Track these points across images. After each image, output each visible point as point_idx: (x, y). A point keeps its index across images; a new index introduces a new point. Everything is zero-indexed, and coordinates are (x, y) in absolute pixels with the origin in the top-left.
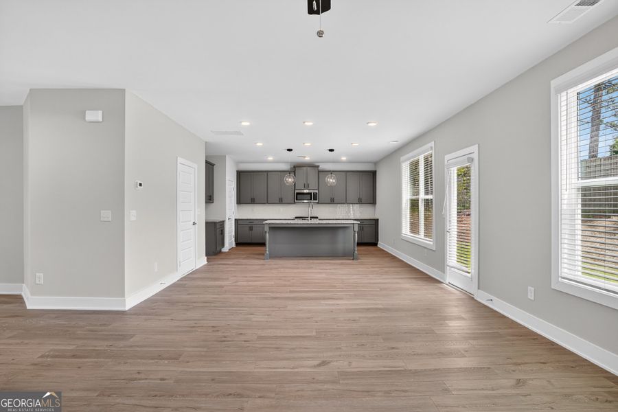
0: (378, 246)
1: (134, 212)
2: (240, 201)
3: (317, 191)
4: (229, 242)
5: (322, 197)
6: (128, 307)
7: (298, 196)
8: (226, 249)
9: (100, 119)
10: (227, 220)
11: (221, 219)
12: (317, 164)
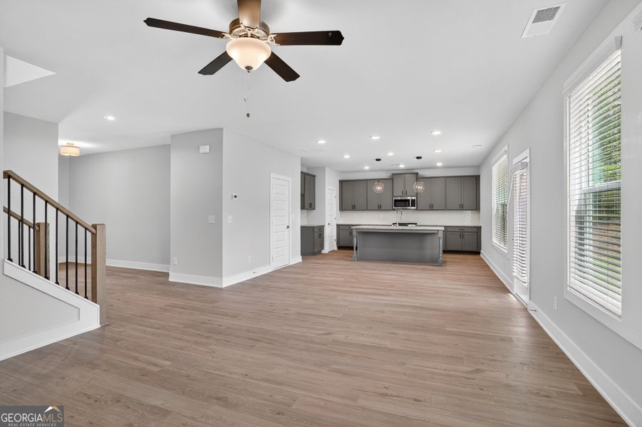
0: (481, 255)
1: (230, 217)
2: (343, 208)
3: (414, 198)
4: (330, 244)
5: (421, 203)
6: (224, 286)
7: (397, 203)
8: (326, 250)
9: (208, 151)
10: (327, 225)
11: (320, 224)
12: (416, 171)
